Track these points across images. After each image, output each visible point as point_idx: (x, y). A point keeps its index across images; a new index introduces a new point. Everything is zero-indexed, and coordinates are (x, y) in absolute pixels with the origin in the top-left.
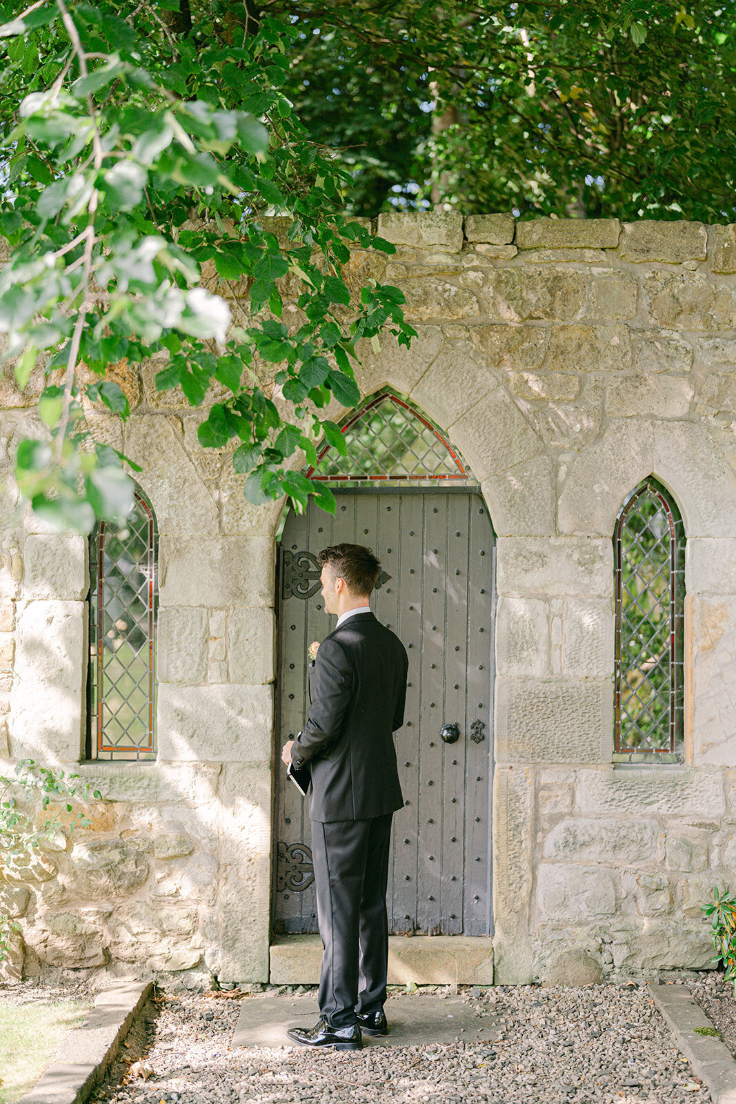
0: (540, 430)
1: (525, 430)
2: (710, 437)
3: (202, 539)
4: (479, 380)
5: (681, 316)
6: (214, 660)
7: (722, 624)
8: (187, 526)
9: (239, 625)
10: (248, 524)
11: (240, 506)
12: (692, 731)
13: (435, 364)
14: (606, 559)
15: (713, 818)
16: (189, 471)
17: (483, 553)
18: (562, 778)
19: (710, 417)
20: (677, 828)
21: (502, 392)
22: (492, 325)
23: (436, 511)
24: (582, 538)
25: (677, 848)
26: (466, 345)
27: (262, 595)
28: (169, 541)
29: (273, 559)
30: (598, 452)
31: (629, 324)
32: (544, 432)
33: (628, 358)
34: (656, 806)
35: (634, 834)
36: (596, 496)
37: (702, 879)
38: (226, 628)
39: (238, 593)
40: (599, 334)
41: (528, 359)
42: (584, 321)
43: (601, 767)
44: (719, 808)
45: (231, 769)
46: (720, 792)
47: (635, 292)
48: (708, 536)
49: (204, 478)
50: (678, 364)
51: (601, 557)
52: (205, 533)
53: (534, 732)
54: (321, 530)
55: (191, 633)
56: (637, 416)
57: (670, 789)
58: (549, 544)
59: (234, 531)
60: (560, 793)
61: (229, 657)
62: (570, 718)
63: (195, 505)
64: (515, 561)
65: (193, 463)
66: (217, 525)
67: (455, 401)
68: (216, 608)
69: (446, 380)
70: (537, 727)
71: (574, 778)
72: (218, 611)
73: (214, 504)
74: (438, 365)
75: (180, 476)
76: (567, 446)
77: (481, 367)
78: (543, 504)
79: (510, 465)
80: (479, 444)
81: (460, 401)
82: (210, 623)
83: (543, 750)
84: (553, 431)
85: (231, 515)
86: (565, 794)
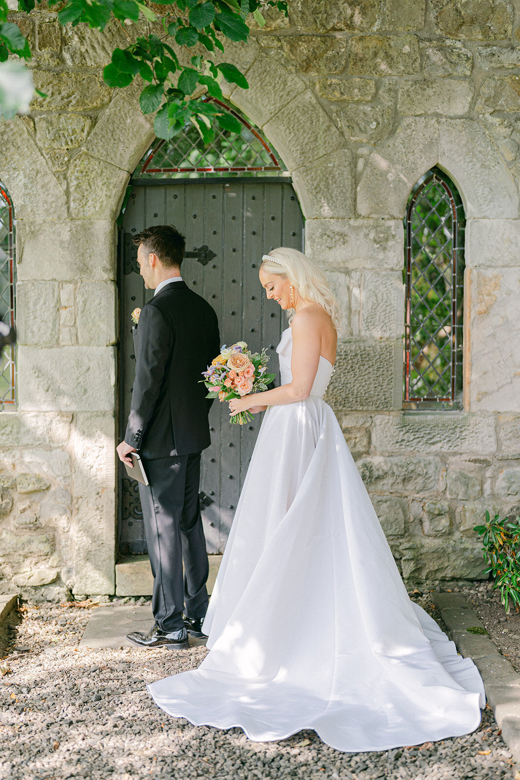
0: (341, 127)
2: (487, 133)
3: (53, 223)
4: (289, 84)
5: (463, 28)
6: (65, 326)
7: (496, 293)
8: (40, 212)
9: (86, 296)
10: (92, 209)
11: (86, 194)
12: (469, 383)
13: (251, 70)
14: (397, 237)
15: (486, 455)
16: (41, 164)
17: (294, 234)
18: (361, 423)
19: (487, 115)
20: (457, 464)
21: (309, 95)
22: (301, 36)
23: (254, 198)
24: (377, 220)
25: (456, 480)
26: (279, 54)
27: (105, 270)
28: (24, 225)
29: (114, 240)
30: (391, 145)
31: (419, 34)
32: (345, 129)
33: (417, 64)
34: (439, 445)
35: (420, 469)
36: (389, 184)
37: (478, 506)
38: (75, 298)
39: (84, 269)
40: (392, 43)
41: (332, 66)
42: (380, 32)
43: (393, 413)
44: (492, 447)
45: (81, 418)
46: (492, 433)
47: (424, 6)
48: (484, 218)
49: (54, 170)
50: (460, 69)
51: (394, 236)
52: (56, 217)
54: (156, 216)
55: (45, 303)
56: (425, 115)
57: (451, 431)
58: (349, 225)
59: (81, 215)
60: (358, 435)
61: (78, 323)
62: (367, 372)
63: (47, 193)
64: (320, 240)
65: (44, 157)
66: (66, 210)
67: (269, 102)
68: (66, 282)
69: (261, 85)
70: (339, 380)
71: (370, 422)
72: (68, 284)
73: (63, 192)
74: (254, 71)
75: (33, 169)
76: (365, 141)
77: (291, 73)
78: (344, 190)
79: (316, 157)
80: (289, 139)
81: (273, 102)
82: (61, 294)
83: (344, 399)
84: (353, 128)
85: (78, 201)
86: (362, 436)
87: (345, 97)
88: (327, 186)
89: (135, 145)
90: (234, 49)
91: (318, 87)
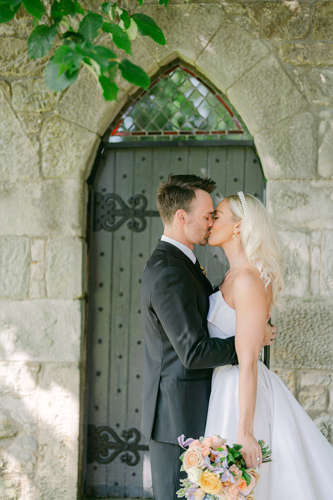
0: (304, 91)
1: (291, 91)
3: (26, 182)
4: (253, 49)
6: (35, 279)
8: (14, 171)
9: (55, 252)
10: (63, 169)
11: (57, 154)
13: (217, 36)
16: (16, 126)
18: (320, 381)
21: (272, 60)
22: (265, 2)
23: (217, 161)
26: (243, 20)
27: (74, 227)
29: (83, 198)
32: (307, 92)
38: (45, 253)
39: (54, 226)
41: (295, 31)
45: (48, 368)
49: (28, 132)
52: (28, 176)
53: (296, 343)
54: (125, 176)
55: (16, 257)
58: (310, 186)
59: (52, 175)
60: (317, 394)
61: (47, 277)
62: (327, 331)
63: (20, 154)
64: (281, 200)
65: (19, 120)
66: (38, 170)
67: (233, 66)
68: (37, 238)
69: (226, 50)
70: (298, 338)
71: (329, 381)
72: (39, 240)
73: (35, 153)
74: (219, 37)
75: (8, 131)
76: (327, 104)
77: (255, 38)
78: (306, 152)
79: (278, 120)
80: (252, 102)
81: (237, 66)
82: (32, 249)
83: (303, 358)
84: (315, 91)
85: (49, 162)
86: (321, 395)
87: (308, 61)
88: (289, 148)
89: (104, 109)
90: (200, 16)
91: (281, 52)
